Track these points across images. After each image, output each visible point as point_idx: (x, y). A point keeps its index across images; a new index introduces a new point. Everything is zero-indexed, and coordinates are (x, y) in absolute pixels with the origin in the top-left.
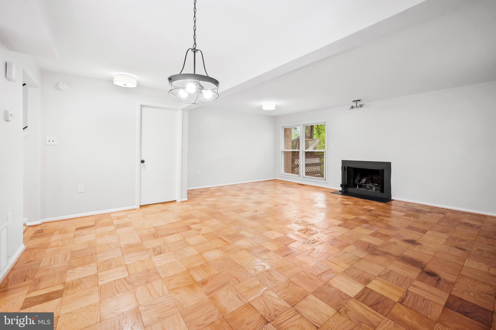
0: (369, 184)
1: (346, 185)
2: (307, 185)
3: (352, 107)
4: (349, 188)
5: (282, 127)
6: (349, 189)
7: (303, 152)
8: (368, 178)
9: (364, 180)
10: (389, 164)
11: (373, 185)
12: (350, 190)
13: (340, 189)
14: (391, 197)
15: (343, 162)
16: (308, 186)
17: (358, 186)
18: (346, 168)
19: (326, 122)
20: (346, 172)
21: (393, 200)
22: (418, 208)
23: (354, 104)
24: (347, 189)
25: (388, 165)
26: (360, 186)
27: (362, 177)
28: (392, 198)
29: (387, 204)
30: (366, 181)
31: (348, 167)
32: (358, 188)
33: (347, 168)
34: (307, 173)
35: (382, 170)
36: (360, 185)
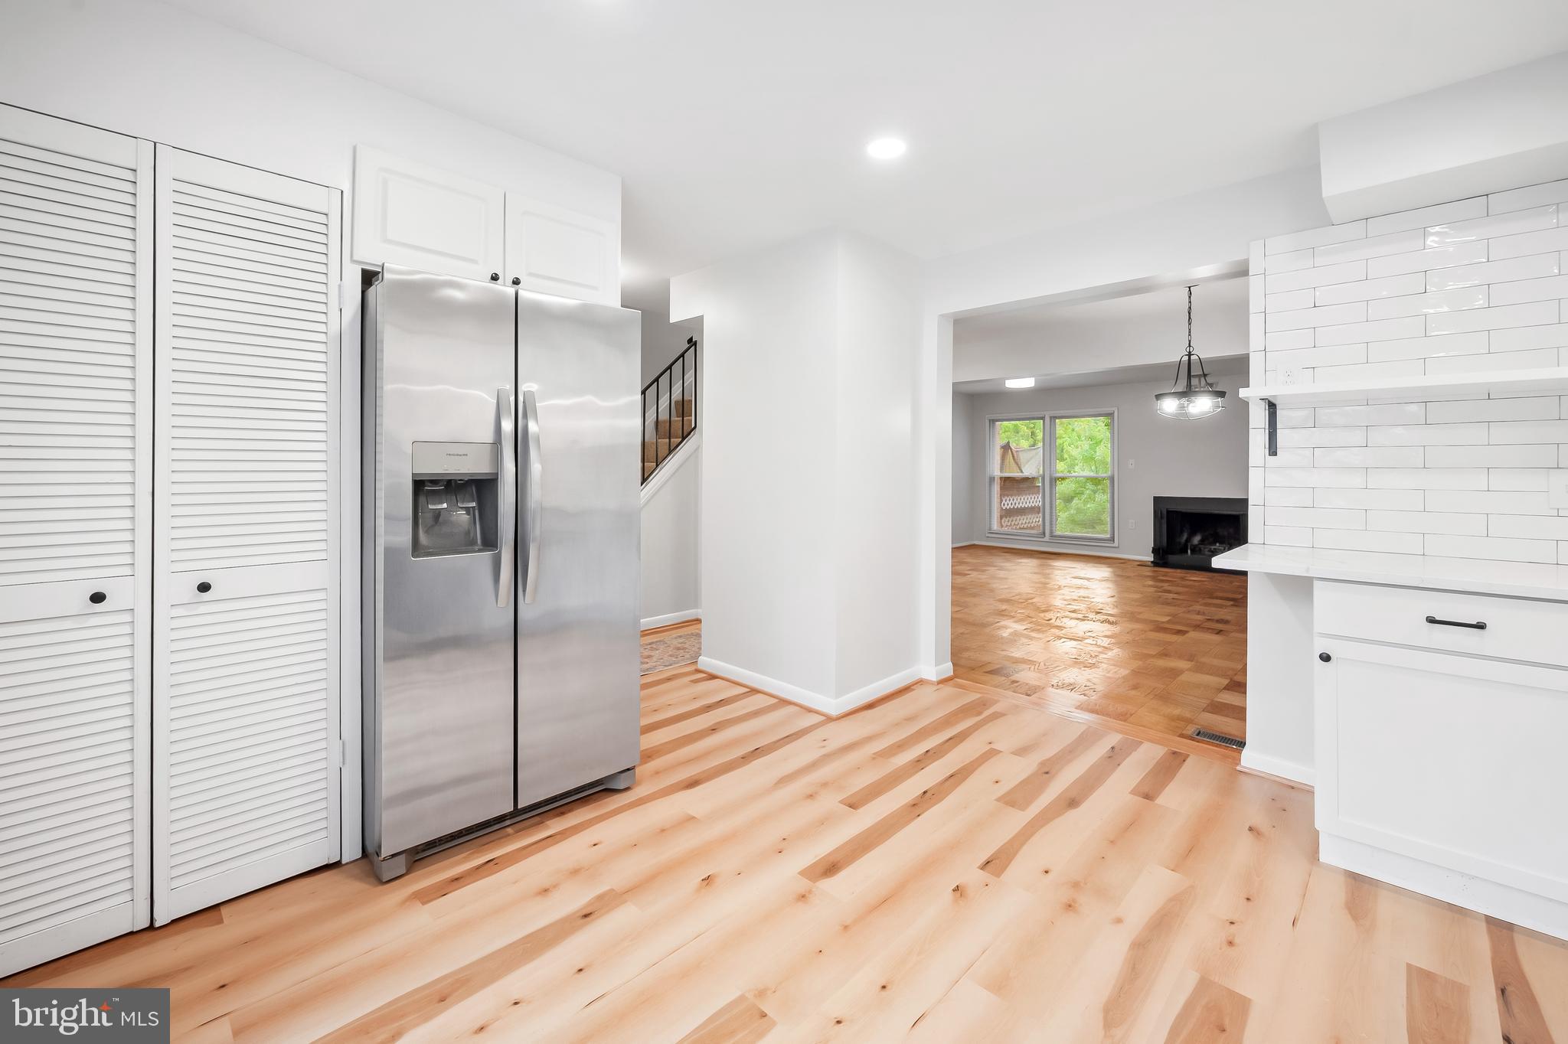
1: (1163, 548)
2: (1065, 554)
4: (1168, 552)
6: (1167, 554)
7: (1050, 478)
9: (1196, 539)
12: (1172, 558)
13: (1151, 558)
15: (1157, 500)
17: (1189, 551)
18: (1165, 512)
19: (1112, 414)
20: (1164, 521)
24: (1165, 556)
27: (1192, 534)
30: (1202, 541)
31: (1168, 512)
32: (1191, 554)
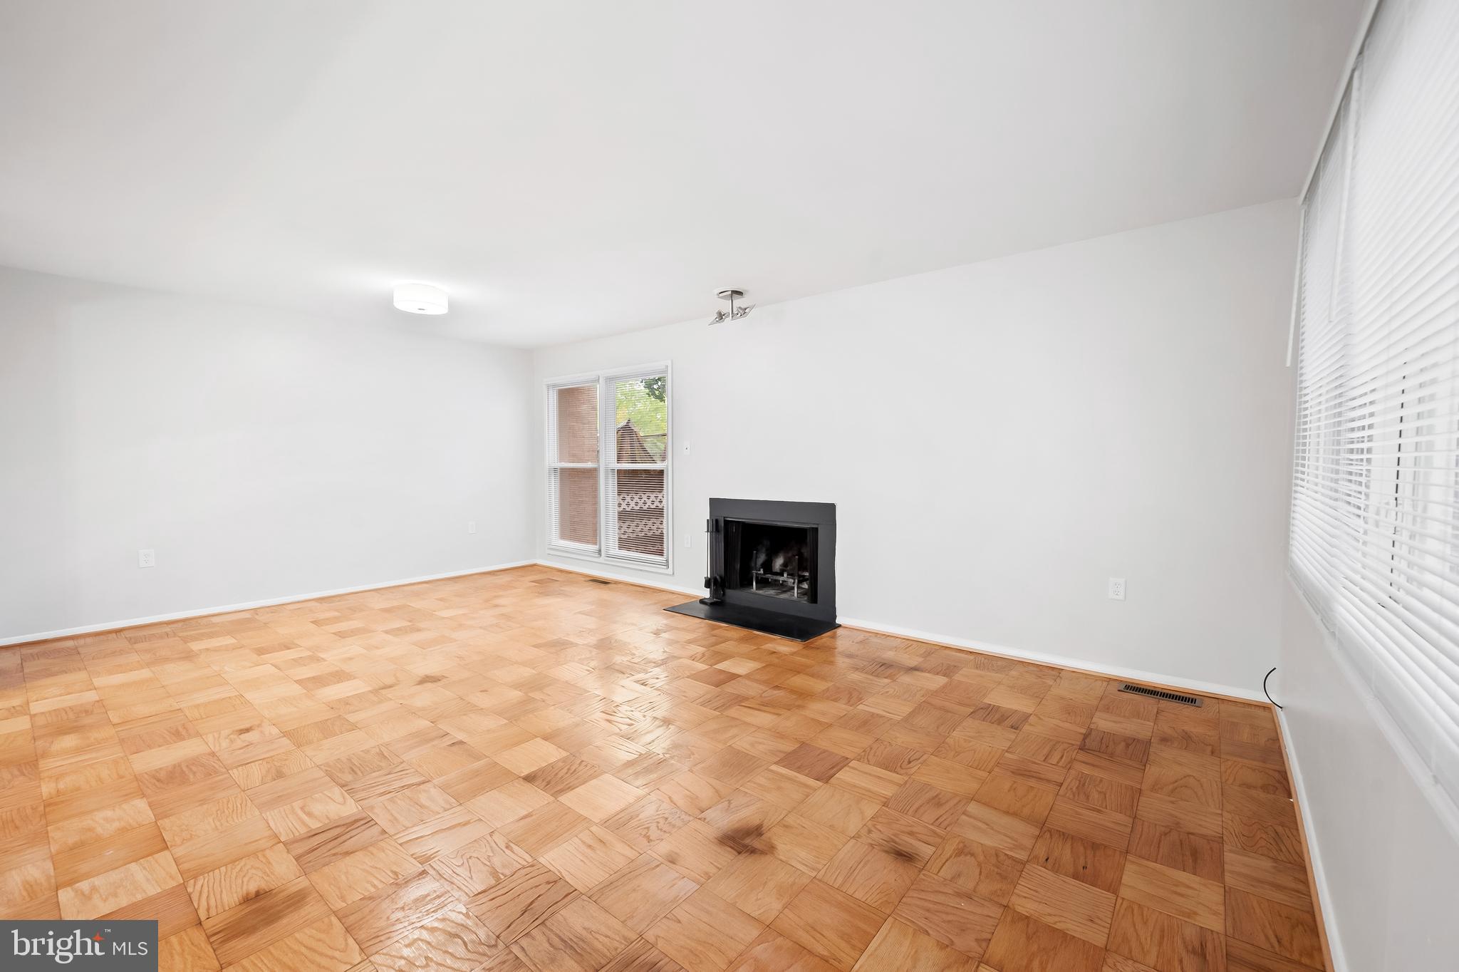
0: (783, 576)
1: (719, 580)
2: (616, 583)
3: (721, 316)
4: (730, 588)
5: (548, 386)
6: (729, 592)
7: (606, 471)
8: (790, 555)
9: (778, 563)
10: (830, 508)
11: (794, 580)
12: (733, 596)
14: (836, 617)
15: (714, 503)
16: (620, 586)
17: (754, 583)
19: (666, 371)
20: (722, 536)
21: (840, 626)
22: (889, 655)
23: (725, 306)
24: (724, 594)
25: (829, 511)
26: (763, 583)
28: (838, 621)
29: (806, 647)
31: (726, 522)
32: (756, 590)
33: (723, 525)
34: (624, 544)
35: (813, 528)
36: (762, 578)
